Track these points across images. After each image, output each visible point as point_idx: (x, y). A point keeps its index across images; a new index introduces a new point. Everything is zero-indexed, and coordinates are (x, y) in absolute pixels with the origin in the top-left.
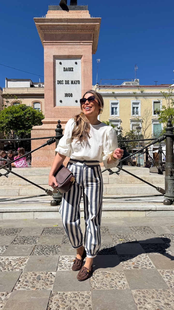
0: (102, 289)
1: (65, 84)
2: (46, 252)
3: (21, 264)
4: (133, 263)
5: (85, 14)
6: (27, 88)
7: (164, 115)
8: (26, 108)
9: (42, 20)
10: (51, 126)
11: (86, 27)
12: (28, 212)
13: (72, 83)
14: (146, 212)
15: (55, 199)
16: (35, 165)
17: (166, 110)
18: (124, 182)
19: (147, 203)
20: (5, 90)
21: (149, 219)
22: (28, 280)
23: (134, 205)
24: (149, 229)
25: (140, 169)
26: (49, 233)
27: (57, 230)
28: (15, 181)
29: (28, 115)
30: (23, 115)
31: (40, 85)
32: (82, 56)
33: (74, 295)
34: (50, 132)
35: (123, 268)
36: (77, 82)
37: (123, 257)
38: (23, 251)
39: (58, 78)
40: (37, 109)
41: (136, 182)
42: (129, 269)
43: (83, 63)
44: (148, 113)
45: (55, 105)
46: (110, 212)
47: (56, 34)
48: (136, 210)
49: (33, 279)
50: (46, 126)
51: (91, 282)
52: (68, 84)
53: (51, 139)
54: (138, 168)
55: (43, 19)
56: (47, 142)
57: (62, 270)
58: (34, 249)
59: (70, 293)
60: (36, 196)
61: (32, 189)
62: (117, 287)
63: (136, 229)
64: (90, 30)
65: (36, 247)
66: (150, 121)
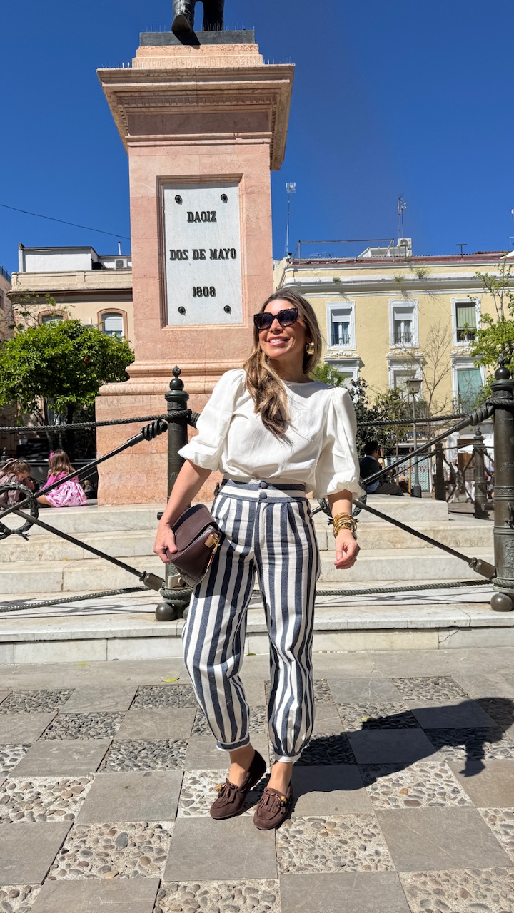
0: (311, 872)
1: (194, 258)
2: (145, 760)
3: (69, 800)
4: (405, 791)
5: (248, 54)
6: (83, 273)
7: (489, 343)
8: (81, 333)
9: (122, 76)
10: (153, 383)
11: (250, 91)
12: (89, 642)
13: (213, 255)
14: (441, 633)
15: (170, 601)
16: (110, 500)
17: (493, 327)
18: (372, 544)
19: (443, 607)
20: (19, 279)
21: (449, 655)
22: (90, 848)
23: (404, 612)
24: (450, 684)
25: (421, 505)
26: (153, 704)
27: (177, 694)
28: (50, 548)
29: (85, 352)
30: (71, 351)
31: (122, 262)
32: (240, 176)
33: (228, 893)
34: (152, 402)
35: (375, 806)
36: (227, 254)
37: (374, 770)
38: (75, 759)
39: (171, 245)
40: (113, 333)
41: (409, 543)
42: (393, 808)
43: (244, 197)
44: (440, 338)
45: (164, 321)
46: (333, 636)
47: (162, 116)
48: (410, 626)
49: (104, 844)
50: (140, 383)
51: (278, 850)
52: (201, 258)
53: (153, 423)
54: (412, 502)
55: (124, 72)
56: (143, 432)
57: (193, 815)
58: (109, 752)
59: (215, 884)
60: (113, 593)
61: (101, 570)
62: (357, 865)
63: (412, 685)
64: (263, 100)
65: (114, 744)
66: (447, 359)
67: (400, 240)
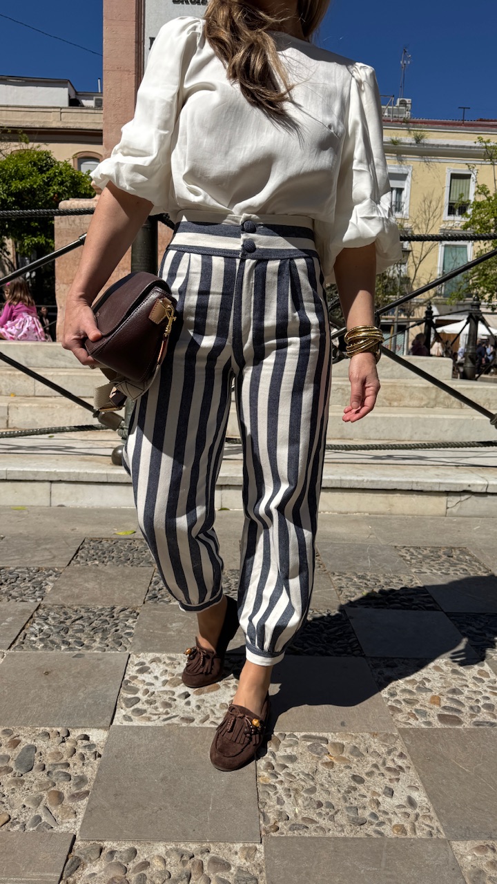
0: (313, 834)
4: (436, 700)
6: (59, 110)
12: (28, 483)
14: (451, 498)
21: (458, 523)
23: (407, 472)
24: (467, 557)
27: (131, 550)
29: (56, 188)
30: (40, 185)
31: (101, 100)
33: (180, 868)
35: (398, 721)
37: (388, 666)
41: (406, 401)
42: (423, 726)
48: (415, 488)
51: (260, 789)
57: (137, 722)
58: (31, 620)
59: (161, 848)
65: (40, 611)
67: (399, 99)
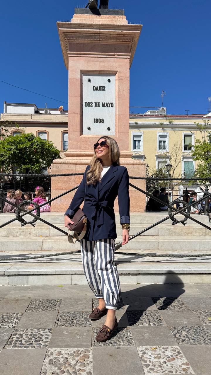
1: (95, 106)
5: (121, 20)
9: (68, 25)
10: (76, 159)
11: (123, 36)
12: (63, 275)
13: (104, 105)
18: (178, 234)
28: (35, 230)
32: (116, 72)
34: (76, 167)
36: (109, 105)
39: (85, 100)
41: (194, 234)
43: (118, 81)
45: (81, 133)
47: (84, 44)
52: (98, 106)
55: (69, 24)
64: (128, 40)
66: (180, 157)
67: (161, 108)
